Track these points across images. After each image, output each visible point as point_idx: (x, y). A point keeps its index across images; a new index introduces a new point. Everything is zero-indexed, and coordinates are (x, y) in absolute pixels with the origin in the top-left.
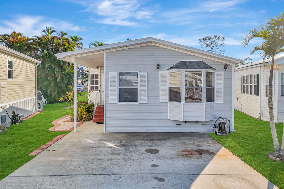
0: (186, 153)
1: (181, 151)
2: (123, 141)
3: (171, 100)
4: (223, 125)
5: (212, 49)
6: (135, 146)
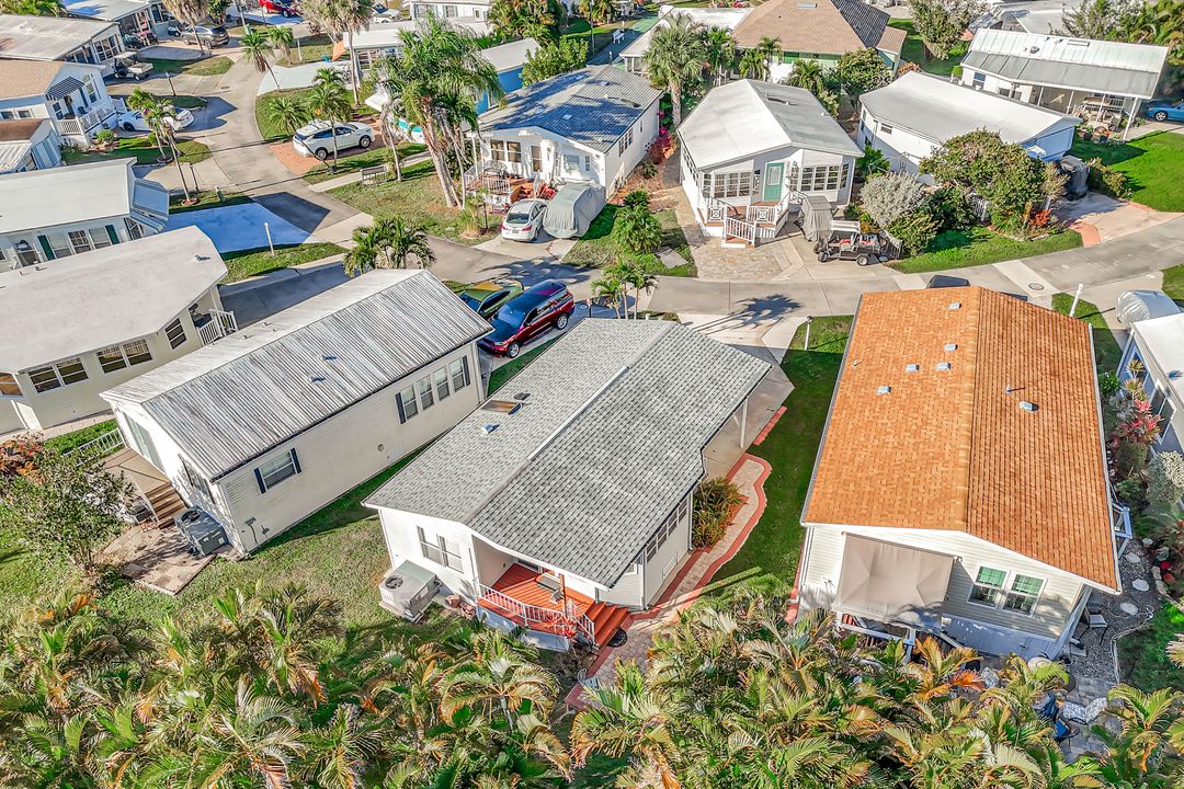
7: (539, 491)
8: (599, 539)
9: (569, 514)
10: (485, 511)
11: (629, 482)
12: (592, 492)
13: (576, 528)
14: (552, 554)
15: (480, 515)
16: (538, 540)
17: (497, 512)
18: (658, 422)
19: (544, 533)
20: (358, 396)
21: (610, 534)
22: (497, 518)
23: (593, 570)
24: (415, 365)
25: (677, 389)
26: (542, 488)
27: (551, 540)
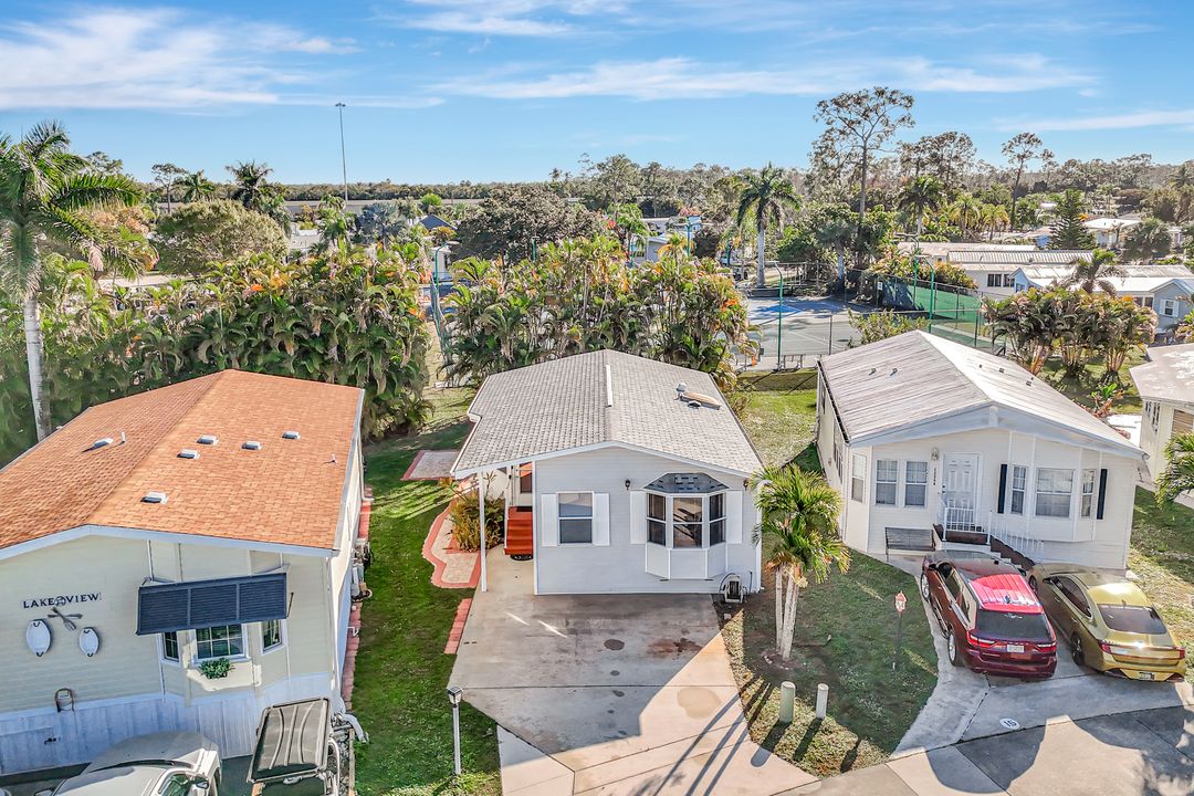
0: (661, 649)
1: (654, 645)
2: (571, 621)
3: (650, 540)
4: (734, 587)
5: (865, 142)
6: (589, 632)
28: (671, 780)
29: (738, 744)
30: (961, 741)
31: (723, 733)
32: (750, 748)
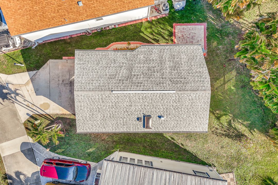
7: (184, 81)
8: (188, 56)
9: (186, 68)
10: (202, 89)
11: (162, 62)
12: (174, 68)
13: (189, 64)
14: (202, 64)
15: (204, 89)
16: (200, 70)
17: (200, 86)
18: (130, 69)
19: (197, 70)
20: (168, 173)
21: (184, 55)
22: (202, 84)
23: (199, 52)
24: (142, 168)
25: (111, 71)
26: (182, 81)
27: (198, 67)
28: (24, 100)
29: (32, 111)
30: (33, 149)
31: (35, 109)
32: (31, 114)
